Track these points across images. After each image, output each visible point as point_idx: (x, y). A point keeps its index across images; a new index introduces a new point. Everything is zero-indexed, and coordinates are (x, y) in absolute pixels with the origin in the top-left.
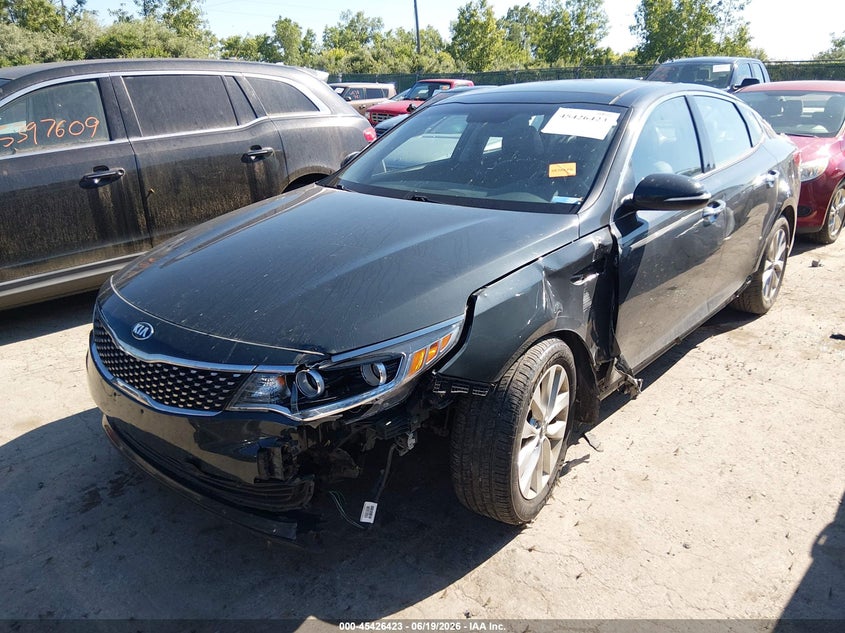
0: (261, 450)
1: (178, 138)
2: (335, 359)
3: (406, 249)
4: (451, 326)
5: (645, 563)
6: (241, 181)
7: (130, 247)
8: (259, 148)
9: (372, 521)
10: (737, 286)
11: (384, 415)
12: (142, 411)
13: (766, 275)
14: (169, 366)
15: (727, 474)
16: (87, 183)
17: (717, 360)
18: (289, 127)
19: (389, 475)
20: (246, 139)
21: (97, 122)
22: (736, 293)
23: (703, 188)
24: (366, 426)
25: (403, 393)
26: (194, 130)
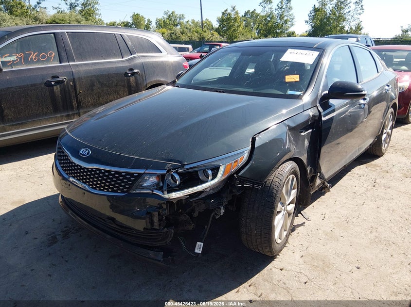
0: (148, 213)
1: (93, 64)
2: (186, 167)
3: (218, 114)
4: (244, 152)
5: (339, 276)
6: (124, 86)
7: (68, 117)
8: (133, 70)
9: (200, 252)
10: (371, 141)
11: (210, 197)
12: (84, 193)
13: (384, 136)
14: (100, 170)
15: (374, 233)
16: (48, 84)
17: (362, 177)
18: (147, 60)
19: (209, 229)
20: (126, 65)
21: (54, 54)
22: (370, 145)
23: (363, 88)
24: (200, 202)
25: (219, 186)
26: (101, 60)
